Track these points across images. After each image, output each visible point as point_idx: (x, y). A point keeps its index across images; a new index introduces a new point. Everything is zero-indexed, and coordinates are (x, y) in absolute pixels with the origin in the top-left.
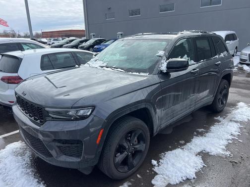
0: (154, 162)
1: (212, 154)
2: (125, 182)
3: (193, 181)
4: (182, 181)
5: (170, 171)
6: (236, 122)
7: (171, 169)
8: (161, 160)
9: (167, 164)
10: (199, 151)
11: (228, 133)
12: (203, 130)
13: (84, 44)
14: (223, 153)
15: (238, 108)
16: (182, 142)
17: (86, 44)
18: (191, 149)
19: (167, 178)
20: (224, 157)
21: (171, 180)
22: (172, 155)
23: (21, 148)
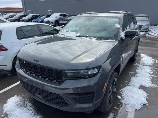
0: (119, 97)
1: (147, 87)
2: (110, 114)
3: (147, 105)
4: (142, 106)
5: (132, 101)
6: (147, 66)
7: (132, 100)
8: (122, 95)
9: (128, 97)
10: (139, 86)
11: (147, 73)
12: (133, 72)
13: (24, 18)
14: (152, 85)
15: (142, 57)
16: (126, 81)
17: (26, 18)
18: (134, 85)
19: (132, 106)
20: (154, 88)
21: (135, 107)
22: (127, 91)
23: (20, 101)
